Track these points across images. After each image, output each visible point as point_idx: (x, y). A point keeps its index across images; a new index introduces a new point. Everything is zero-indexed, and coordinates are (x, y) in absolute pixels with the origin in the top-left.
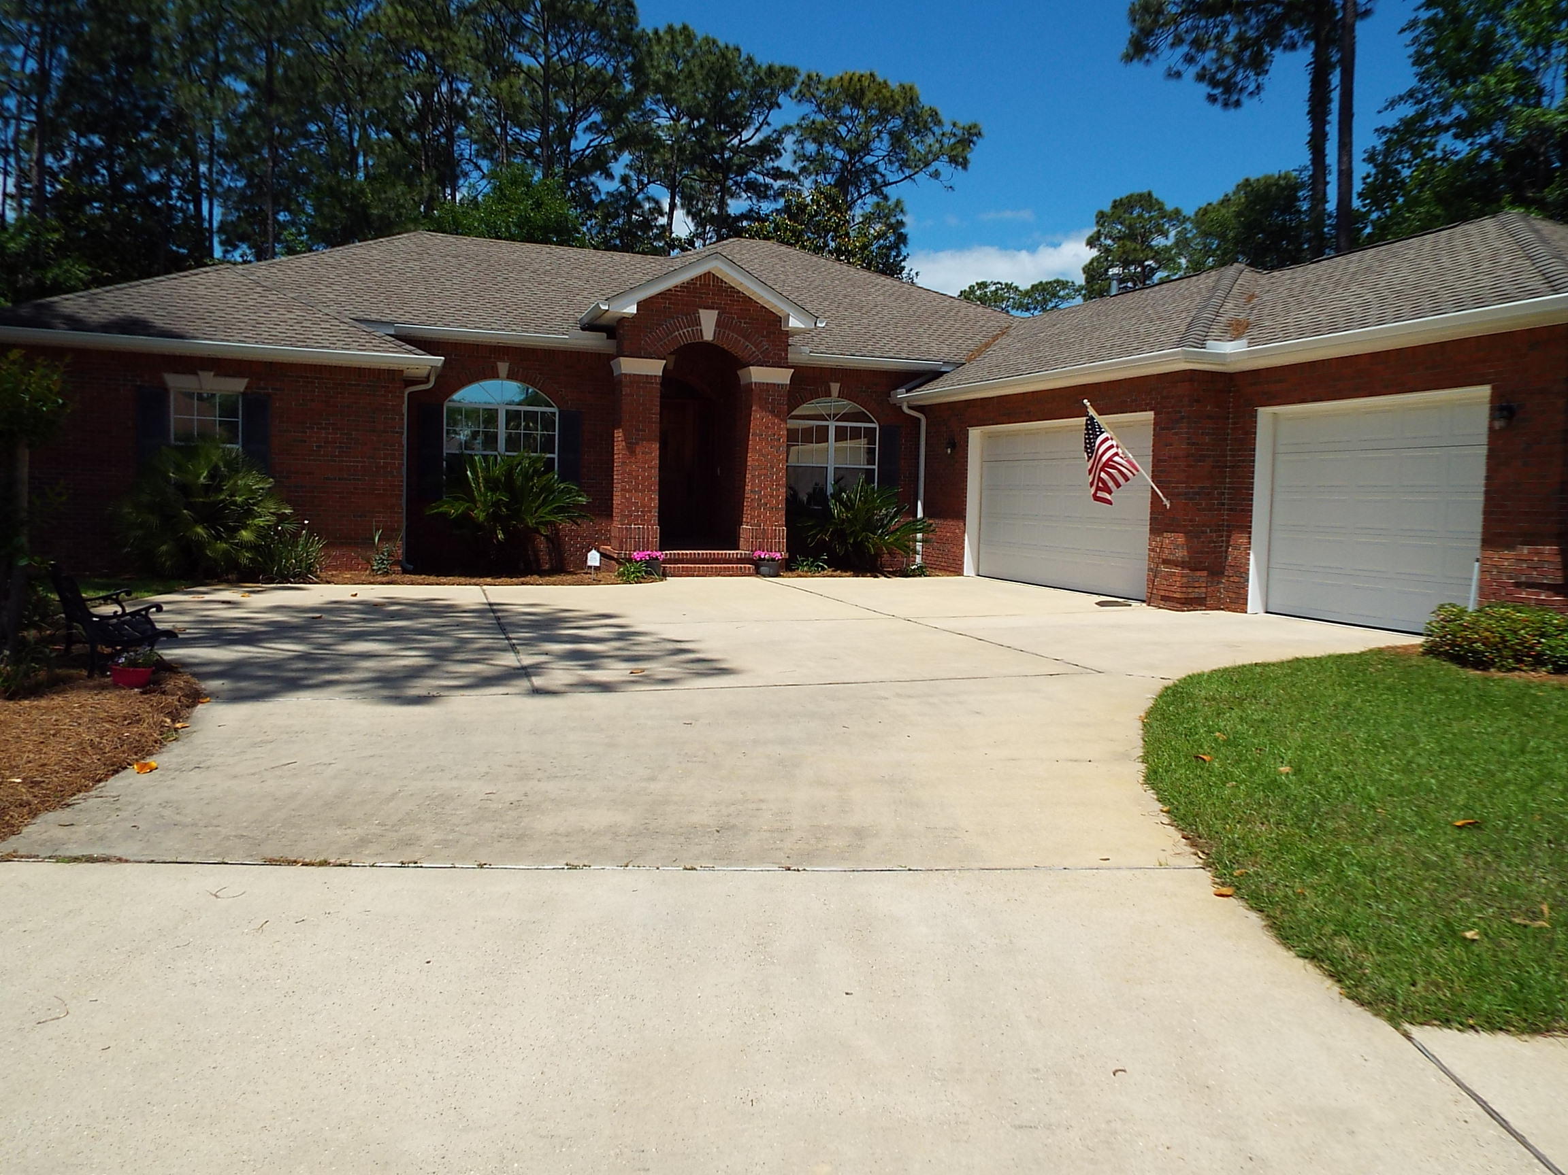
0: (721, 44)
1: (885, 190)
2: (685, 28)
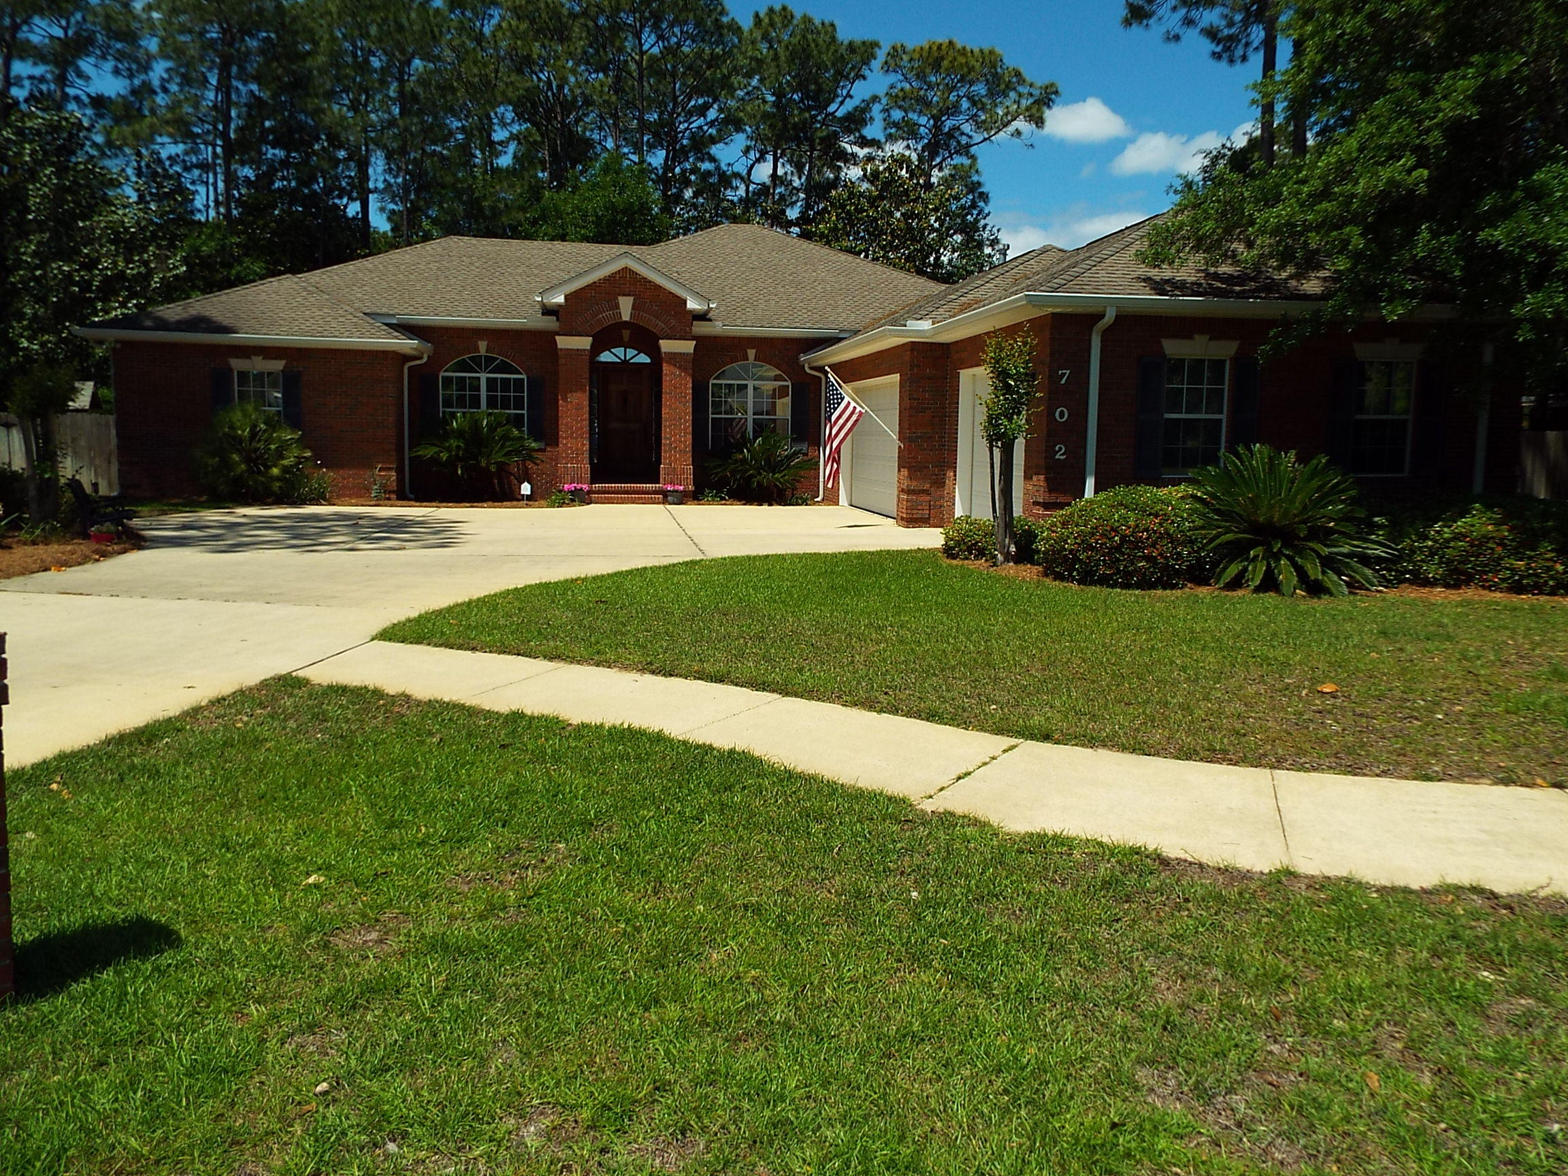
0: (817, 22)
1: (973, 150)
2: (784, 8)
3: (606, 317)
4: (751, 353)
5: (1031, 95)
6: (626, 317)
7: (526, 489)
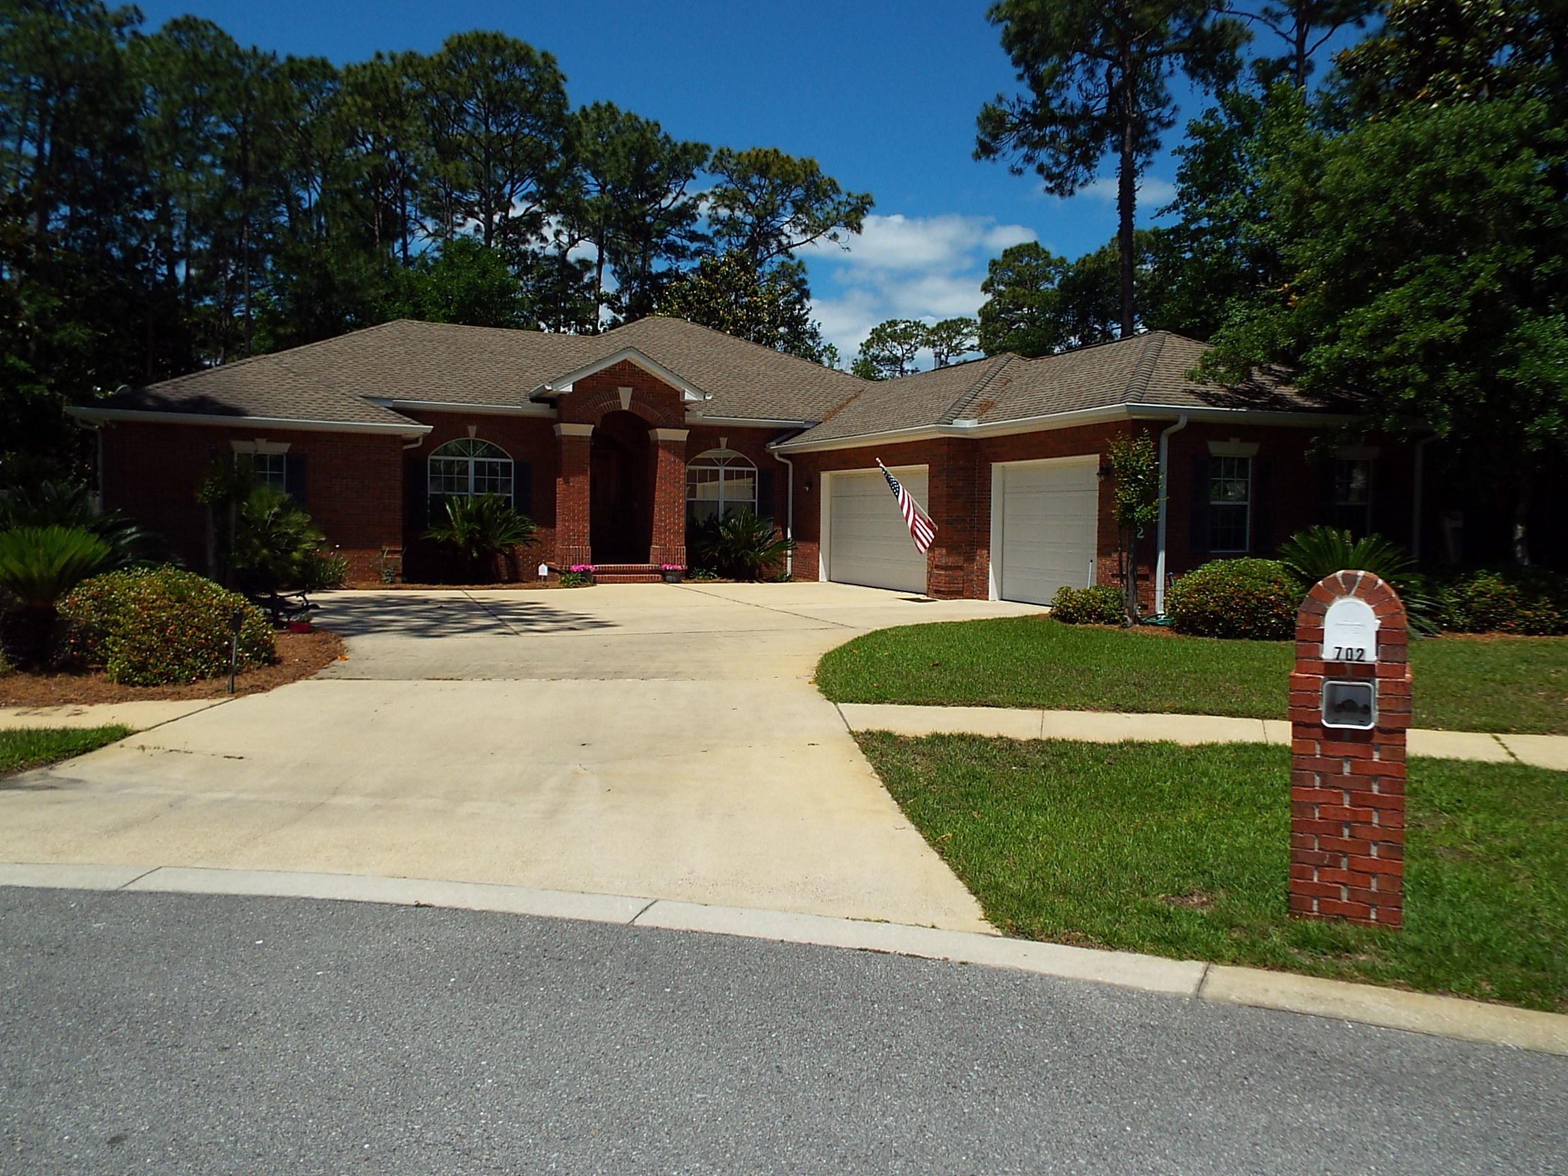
0: (642, 120)
1: (790, 250)
2: (610, 105)
3: (606, 405)
4: (724, 441)
5: (849, 204)
6: (626, 407)
7: (543, 570)
